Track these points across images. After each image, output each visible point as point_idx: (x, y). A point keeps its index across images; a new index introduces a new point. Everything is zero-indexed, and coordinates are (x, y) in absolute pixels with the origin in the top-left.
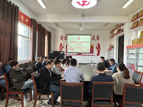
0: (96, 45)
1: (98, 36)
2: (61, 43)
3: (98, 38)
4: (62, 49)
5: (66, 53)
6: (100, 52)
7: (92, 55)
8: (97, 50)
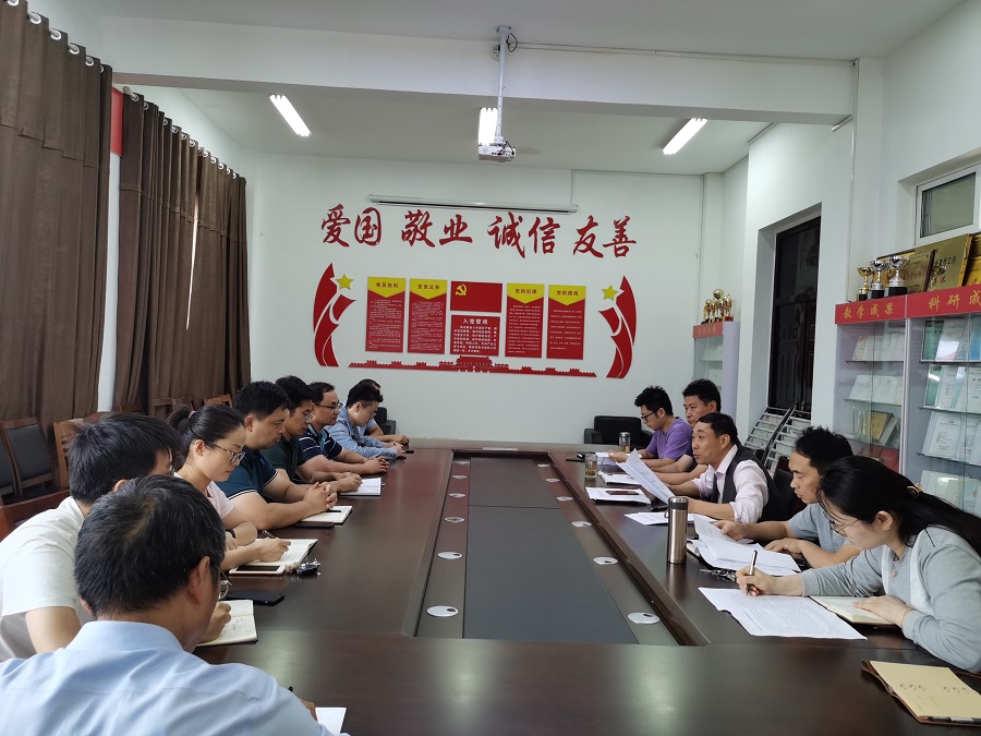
0: (608, 293)
1: (620, 227)
2: (329, 272)
3: (621, 244)
4: (337, 318)
5: (368, 349)
6: (633, 347)
7: (574, 373)
8: (614, 330)
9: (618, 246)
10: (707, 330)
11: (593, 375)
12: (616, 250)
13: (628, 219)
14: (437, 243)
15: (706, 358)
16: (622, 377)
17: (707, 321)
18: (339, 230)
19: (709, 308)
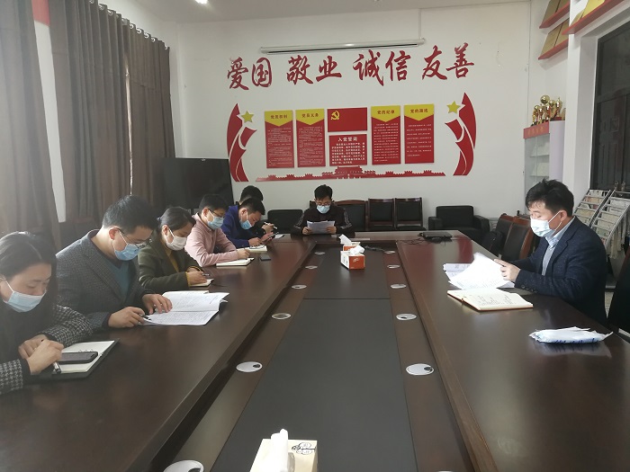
0: (452, 108)
1: (460, 53)
2: (236, 111)
3: (462, 66)
4: (244, 146)
5: (268, 167)
6: (474, 150)
7: (428, 174)
8: (458, 138)
9: (459, 69)
10: (536, 131)
11: (443, 174)
12: (457, 72)
13: (466, 45)
14: (314, 80)
15: (534, 154)
16: (466, 174)
17: (535, 123)
18: (240, 77)
19: (537, 113)
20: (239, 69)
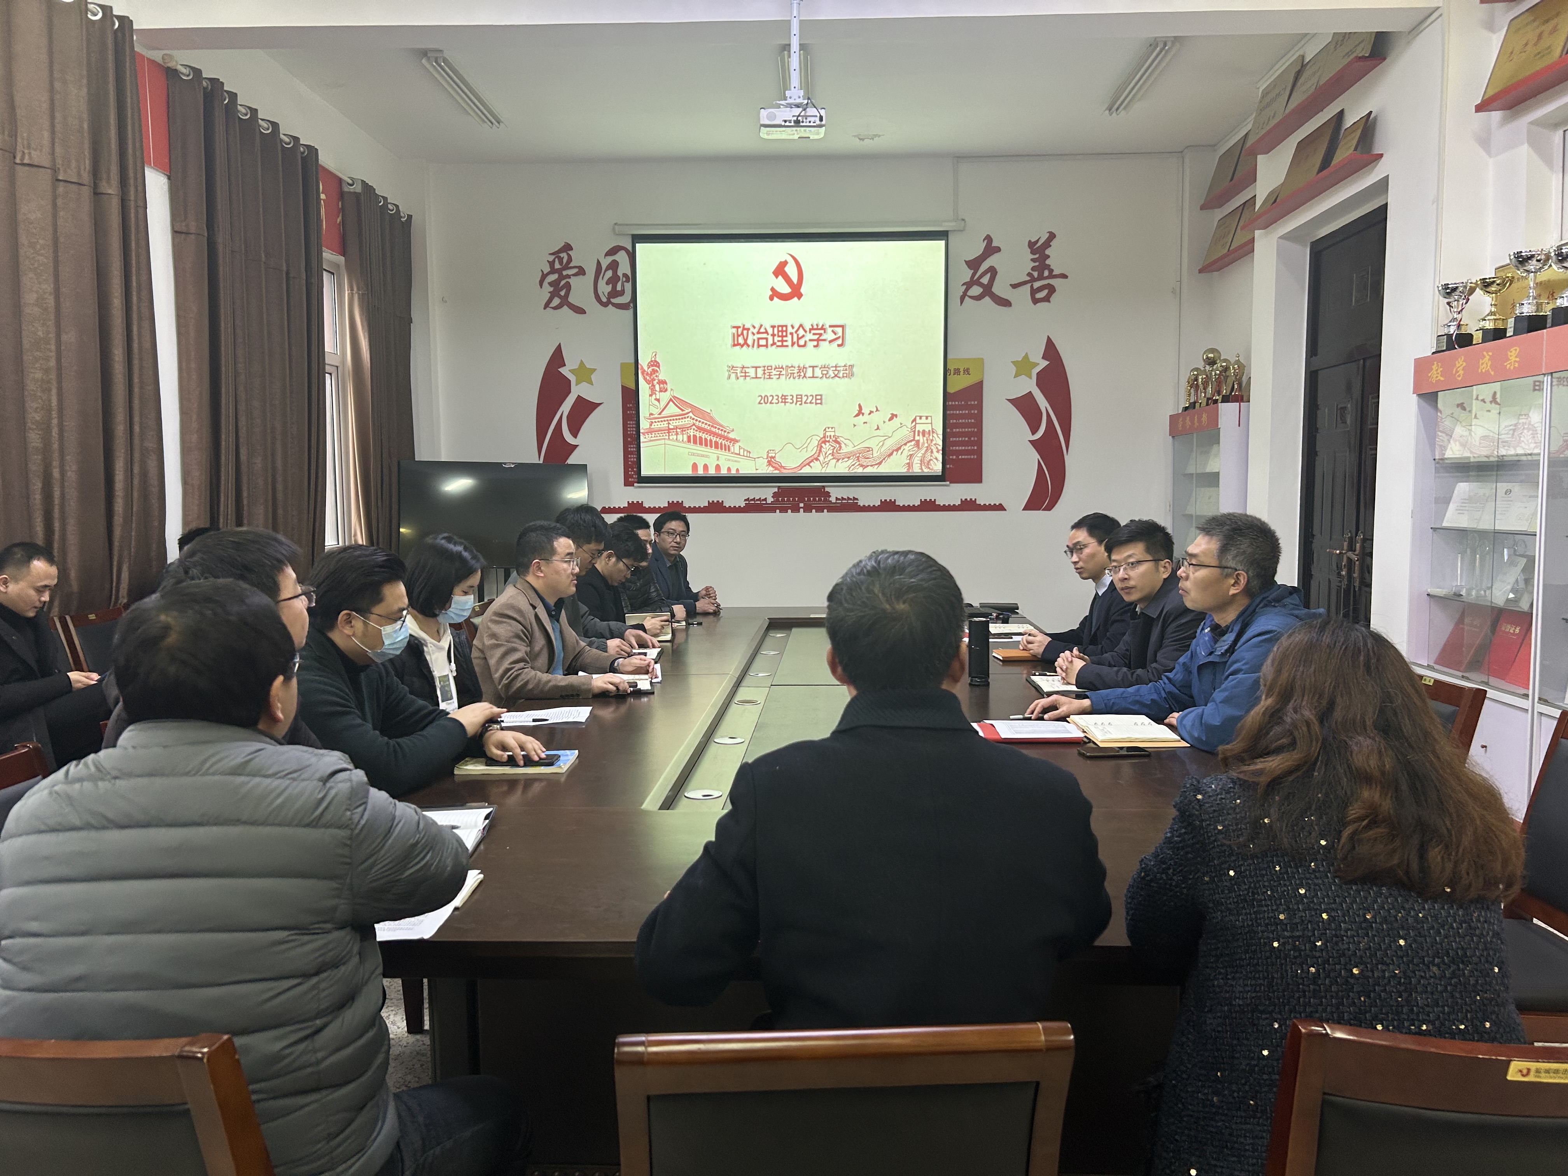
0: (1022, 367)
1: (1040, 253)
2: (557, 358)
3: (1042, 279)
4: (575, 434)
5: (627, 483)
6: (1068, 459)
7: (969, 505)
8: (1034, 431)
9: (1037, 285)
10: (1192, 421)
11: (1000, 508)
12: (1034, 292)
13: (1052, 236)
15: (1191, 469)
16: (1049, 508)
17: (1193, 405)
18: (568, 286)
19: (1193, 384)
20: (567, 267)
